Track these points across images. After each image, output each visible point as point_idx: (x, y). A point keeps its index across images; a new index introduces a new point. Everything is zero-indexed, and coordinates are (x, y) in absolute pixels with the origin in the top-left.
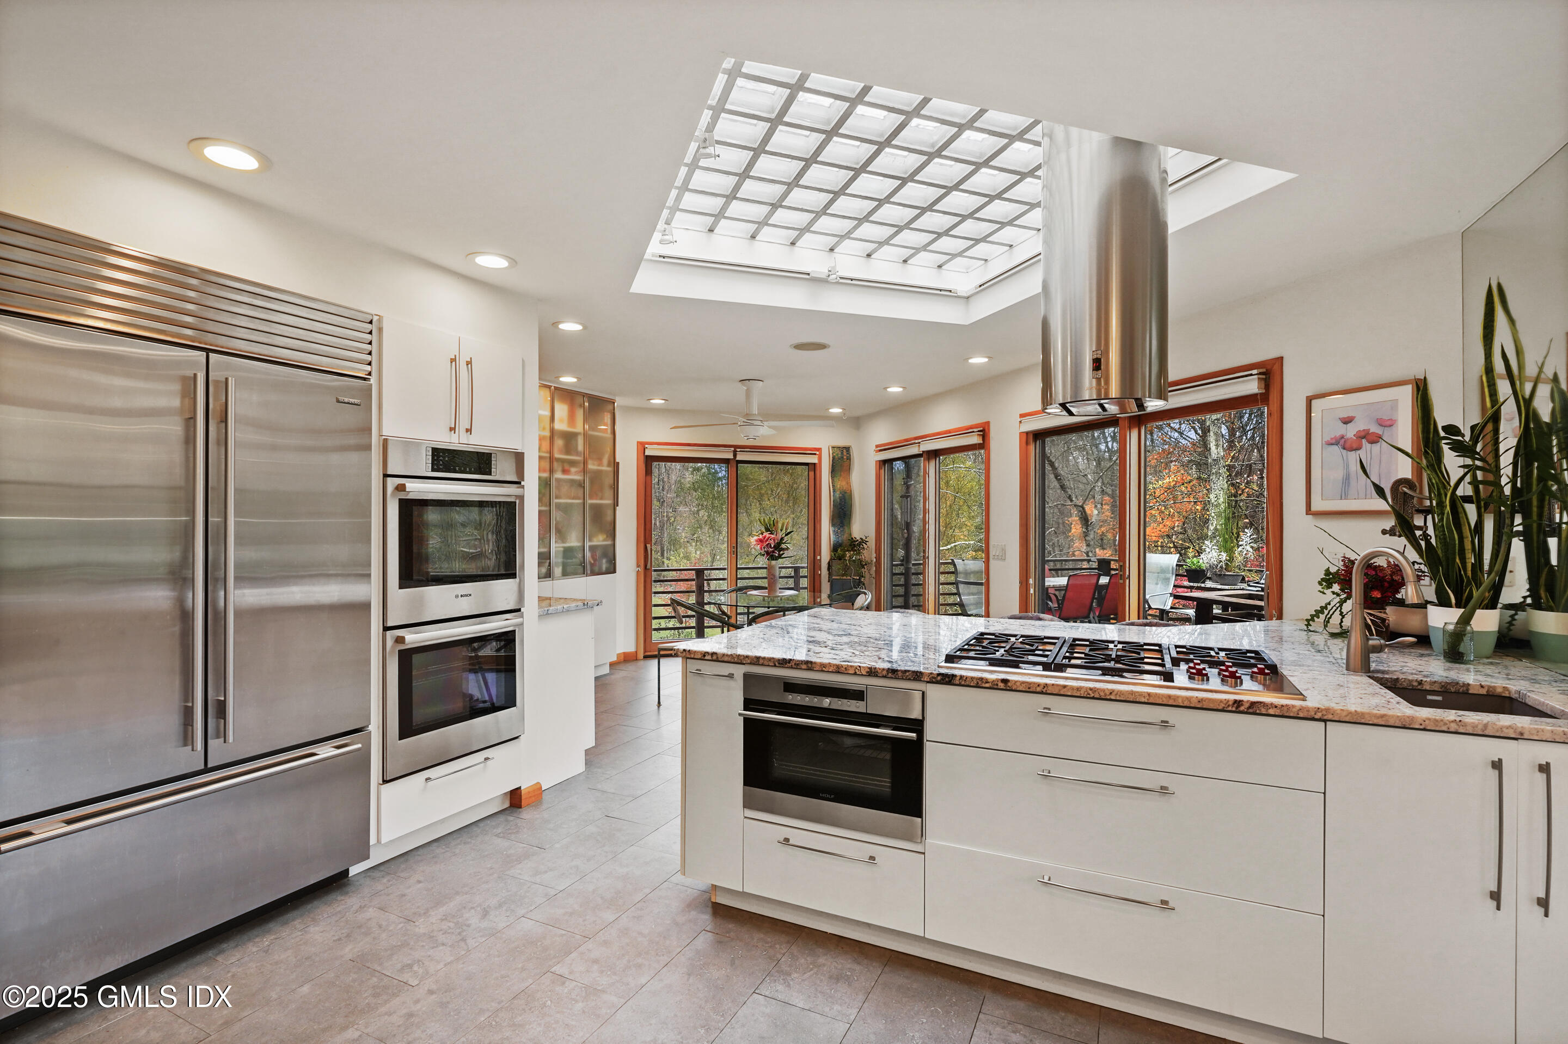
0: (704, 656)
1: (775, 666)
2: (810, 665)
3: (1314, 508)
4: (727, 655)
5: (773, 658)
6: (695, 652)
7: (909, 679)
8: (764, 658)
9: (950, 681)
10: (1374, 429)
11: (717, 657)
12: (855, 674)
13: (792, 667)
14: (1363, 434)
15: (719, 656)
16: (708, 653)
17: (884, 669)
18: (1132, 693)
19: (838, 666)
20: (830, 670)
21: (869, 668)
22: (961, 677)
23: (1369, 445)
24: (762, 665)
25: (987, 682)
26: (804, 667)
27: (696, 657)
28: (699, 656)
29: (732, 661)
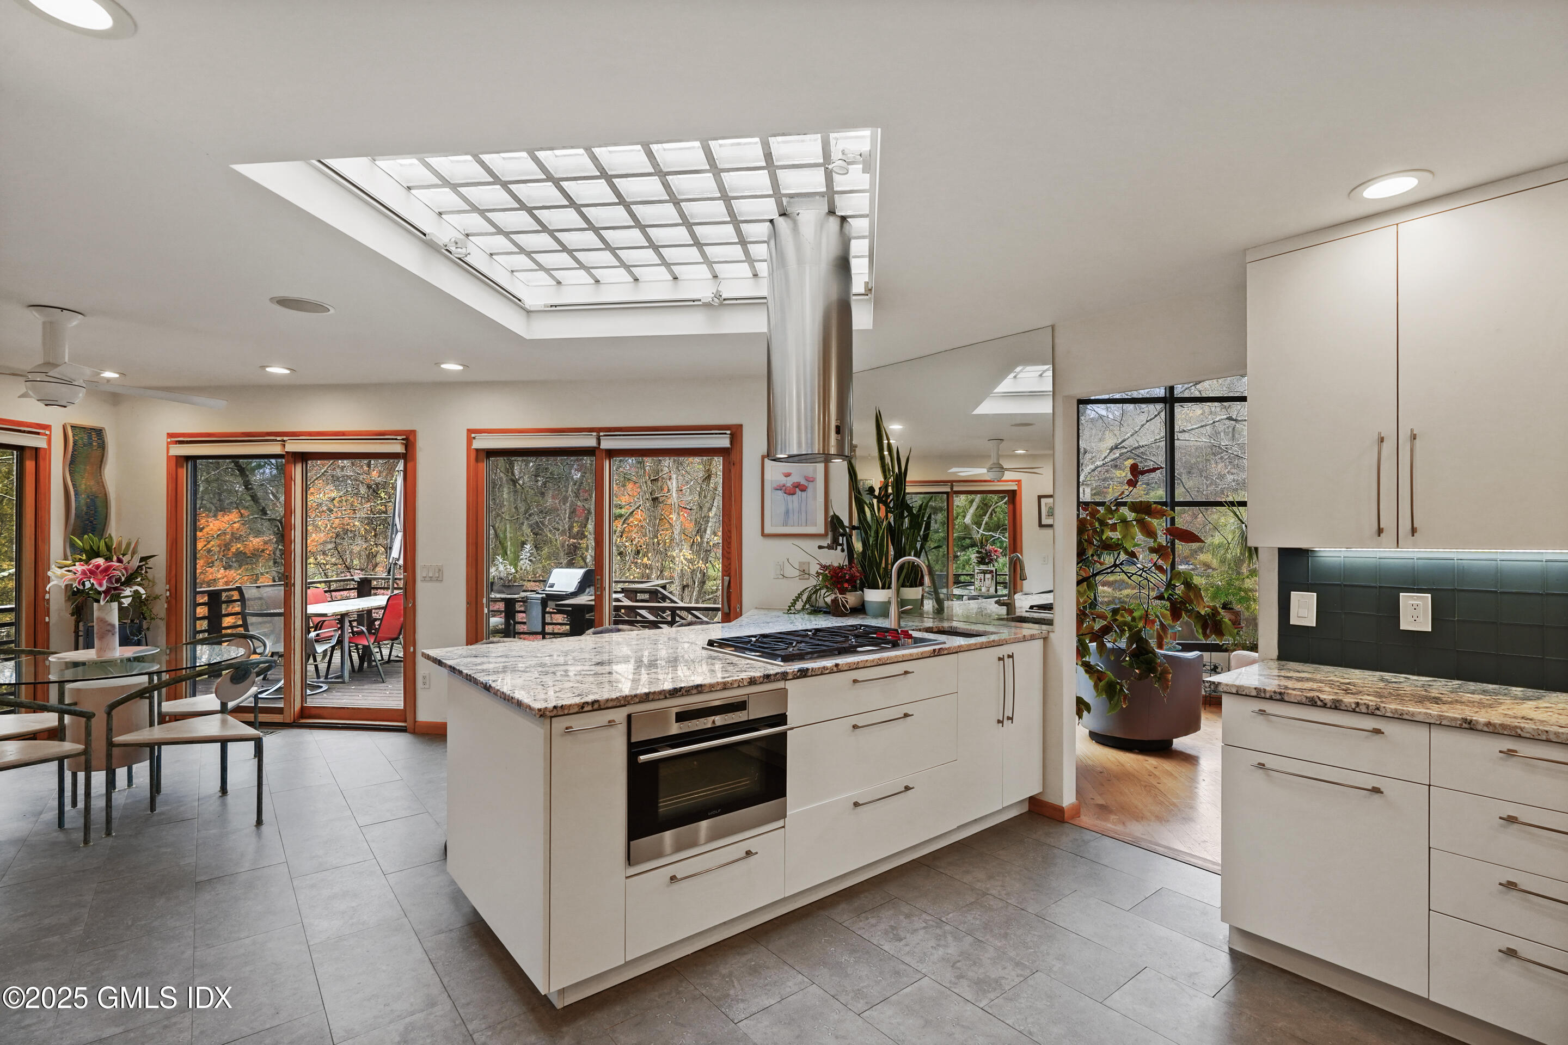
0: (583, 707)
1: (666, 698)
2: (700, 689)
3: (766, 531)
4: (612, 700)
5: (664, 690)
6: (570, 705)
7: (779, 680)
8: (654, 693)
9: (805, 674)
10: (803, 482)
11: (600, 705)
12: (739, 686)
13: (683, 695)
14: (796, 485)
15: (602, 704)
16: (587, 703)
17: (761, 677)
18: (896, 656)
19: (725, 684)
20: (718, 689)
21: (750, 678)
22: (812, 669)
23: (800, 492)
24: (653, 700)
25: (827, 669)
26: (694, 691)
27: (571, 712)
28: (576, 710)
29: (618, 704)
